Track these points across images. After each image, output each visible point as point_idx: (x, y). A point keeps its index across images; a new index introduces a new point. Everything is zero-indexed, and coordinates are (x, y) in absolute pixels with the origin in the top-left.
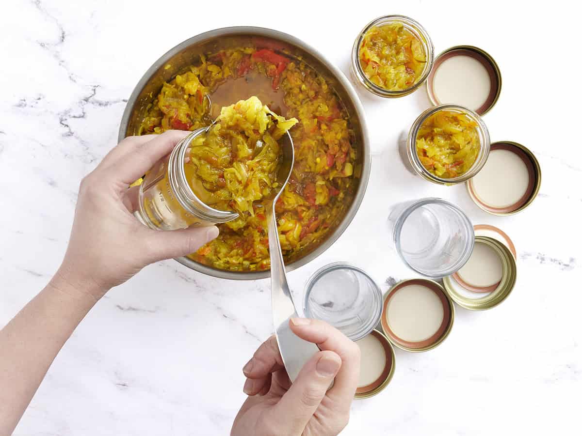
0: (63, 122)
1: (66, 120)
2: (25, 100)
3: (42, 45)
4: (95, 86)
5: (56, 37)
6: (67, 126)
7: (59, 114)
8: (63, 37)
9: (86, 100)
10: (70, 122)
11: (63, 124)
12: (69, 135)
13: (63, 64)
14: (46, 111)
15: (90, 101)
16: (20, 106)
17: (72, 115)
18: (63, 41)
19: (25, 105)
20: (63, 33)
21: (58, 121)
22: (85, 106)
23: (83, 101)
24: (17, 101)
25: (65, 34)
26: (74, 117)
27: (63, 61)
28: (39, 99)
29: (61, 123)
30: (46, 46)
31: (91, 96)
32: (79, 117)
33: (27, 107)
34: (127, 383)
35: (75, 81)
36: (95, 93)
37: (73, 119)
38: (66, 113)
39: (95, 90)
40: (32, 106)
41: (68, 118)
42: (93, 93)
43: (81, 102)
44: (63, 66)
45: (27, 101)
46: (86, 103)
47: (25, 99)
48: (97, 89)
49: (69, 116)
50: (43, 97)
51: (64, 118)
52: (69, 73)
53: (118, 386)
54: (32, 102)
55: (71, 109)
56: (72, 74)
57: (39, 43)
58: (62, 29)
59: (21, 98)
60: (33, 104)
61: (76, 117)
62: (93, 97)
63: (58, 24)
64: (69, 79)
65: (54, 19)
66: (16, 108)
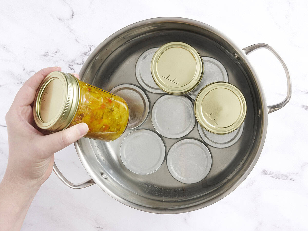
0: (70, 67)
1: (72, 65)
2: (48, 53)
3: (60, 19)
4: (91, 46)
5: (69, 15)
6: (73, 69)
7: (68, 62)
8: (73, 15)
10: (75, 67)
11: (70, 68)
14: (61, 60)
15: (87, 54)
16: (45, 56)
17: (76, 62)
18: (72, 17)
20: (73, 13)
21: (67, 66)
22: (84, 57)
23: (83, 55)
24: (43, 53)
26: (77, 64)
27: (72, 30)
28: (57, 52)
29: (69, 67)
30: (62, 20)
31: (88, 52)
32: (81, 64)
33: (49, 56)
34: (102, 227)
35: (79, 42)
36: (91, 50)
37: (77, 65)
38: (72, 61)
39: (90, 48)
40: (52, 56)
41: (73, 64)
42: (89, 49)
44: (72, 33)
45: (49, 54)
46: (85, 56)
47: (48, 51)
48: (92, 48)
49: (75, 63)
50: (59, 51)
51: (71, 65)
52: (75, 37)
53: (96, 228)
54: (52, 54)
55: (75, 59)
56: (77, 38)
57: (58, 18)
58: (73, 11)
59: (46, 52)
60: (53, 55)
61: (79, 64)
62: (89, 52)
63: (70, 7)
64: (75, 41)
65: (68, 4)
66: (42, 57)
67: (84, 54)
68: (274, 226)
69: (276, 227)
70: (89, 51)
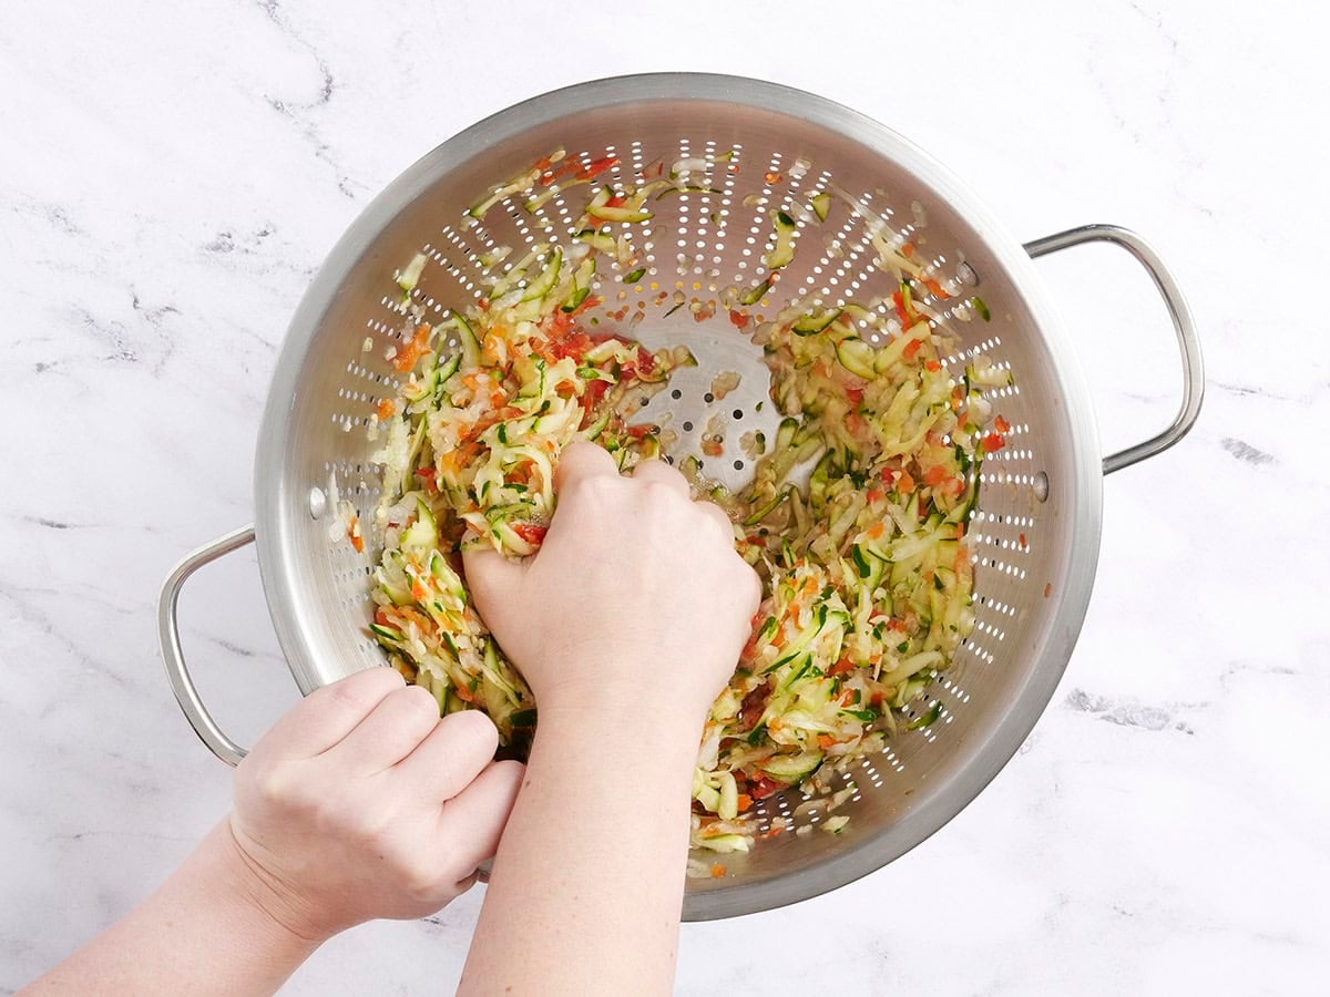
2: (229, 237)
3: (278, 106)
5: (312, 87)
8: (328, 91)
13: (325, 152)
14: (280, 263)
16: (217, 248)
18: (327, 98)
19: (231, 248)
20: (329, 81)
24: (212, 239)
25: (334, 83)
27: (325, 148)
28: (265, 234)
30: (286, 108)
33: (234, 252)
35: (352, 196)
40: (247, 251)
44: (325, 158)
45: (236, 240)
47: (232, 231)
50: (275, 231)
52: (338, 176)
54: (246, 241)
56: (346, 178)
57: (270, 102)
58: (327, 71)
59: (223, 232)
60: (250, 246)
63: (317, 59)
64: (337, 189)
65: (309, 46)
66: (207, 252)
68: (1115, 908)
69: (1124, 913)
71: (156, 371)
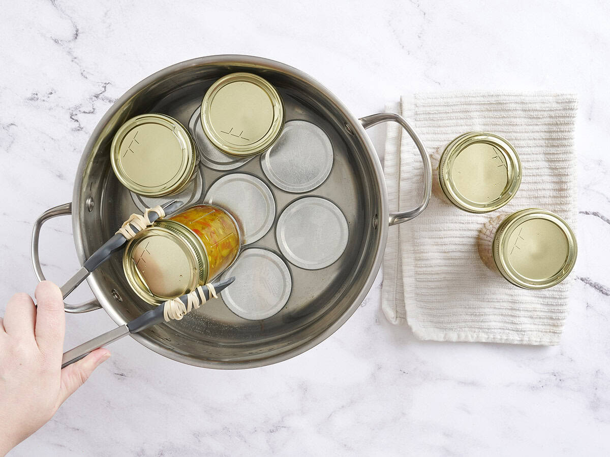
0: (73, 117)
1: (76, 115)
2: (37, 95)
3: (56, 41)
4: (105, 84)
5: (70, 34)
6: (77, 121)
7: (69, 109)
8: (77, 35)
9: (97, 96)
10: (80, 117)
11: (73, 119)
12: (79, 130)
13: (76, 60)
14: (57, 106)
15: (100, 97)
16: (32, 99)
17: (82, 109)
18: (76, 38)
19: (37, 99)
20: (77, 31)
21: (68, 116)
22: (94, 102)
23: (94, 98)
24: (29, 95)
25: (79, 31)
26: (84, 112)
27: (75, 58)
28: (51, 93)
29: (71, 118)
30: (60, 42)
31: (101, 93)
32: (89, 113)
33: (39, 101)
34: (125, 373)
35: (86, 78)
36: (105, 90)
37: (84, 114)
38: (76, 108)
39: (105, 87)
40: (44, 100)
41: (78, 112)
42: (104, 89)
43: (92, 99)
44: (76, 62)
45: (39, 96)
46: (96, 99)
47: (37, 93)
48: (107, 86)
49: (80, 111)
50: (55, 92)
51: (74, 113)
52: (81, 70)
53: (115, 375)
54: (44, 97)
55: (81, 105)
56: (84, 71)
57: (53, 39)
58: (76, 27)
59: (34, 92)
60: (45, 98)
61: (86, 113)
62: (103, 94)
63: (72, 22)
64: (80, 75)
65: (69, 16)
66: (28, 101)
67: (95, 96)
68: (401, 370)
69: (404, 372)
70: (103, 92)
71: (7, 149)
